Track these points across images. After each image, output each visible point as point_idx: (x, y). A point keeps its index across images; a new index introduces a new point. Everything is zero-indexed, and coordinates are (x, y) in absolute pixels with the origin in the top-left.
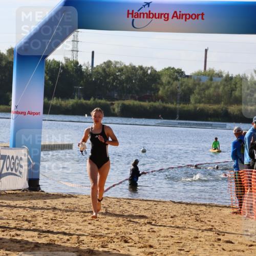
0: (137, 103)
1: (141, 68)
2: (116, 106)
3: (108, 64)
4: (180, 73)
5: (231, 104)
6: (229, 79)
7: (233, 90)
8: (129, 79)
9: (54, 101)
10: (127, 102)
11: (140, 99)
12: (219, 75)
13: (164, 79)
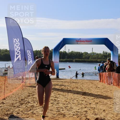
0: (78, 59)
1: (79, 52)
2: (74, 60)
3: (72, 52)
4: (87, 53)
5: (98, 59)
6: (97, 54)
7: (98, 56)
8: (76, 55)
9: (61, 60)
10: (76, 59)
11: (79, 59)
12: (95, 53)
13: (84, 54)
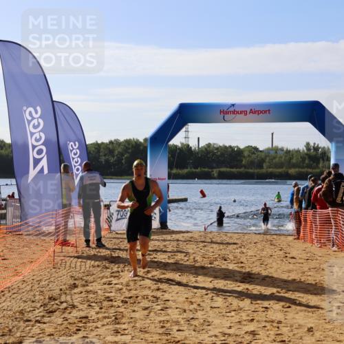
0: (228, 170)
1: (230, 147)
2: (215, 172)
3: (209, 145)
4: (256, 149)
5: (290, 168)
6: (288, 152)
7: (291, 159)
8: (222, 155)
9: (174, 171)
10: (221, 167)
11: (232, 167)
12: (282, 150)
13: (246, 154)
